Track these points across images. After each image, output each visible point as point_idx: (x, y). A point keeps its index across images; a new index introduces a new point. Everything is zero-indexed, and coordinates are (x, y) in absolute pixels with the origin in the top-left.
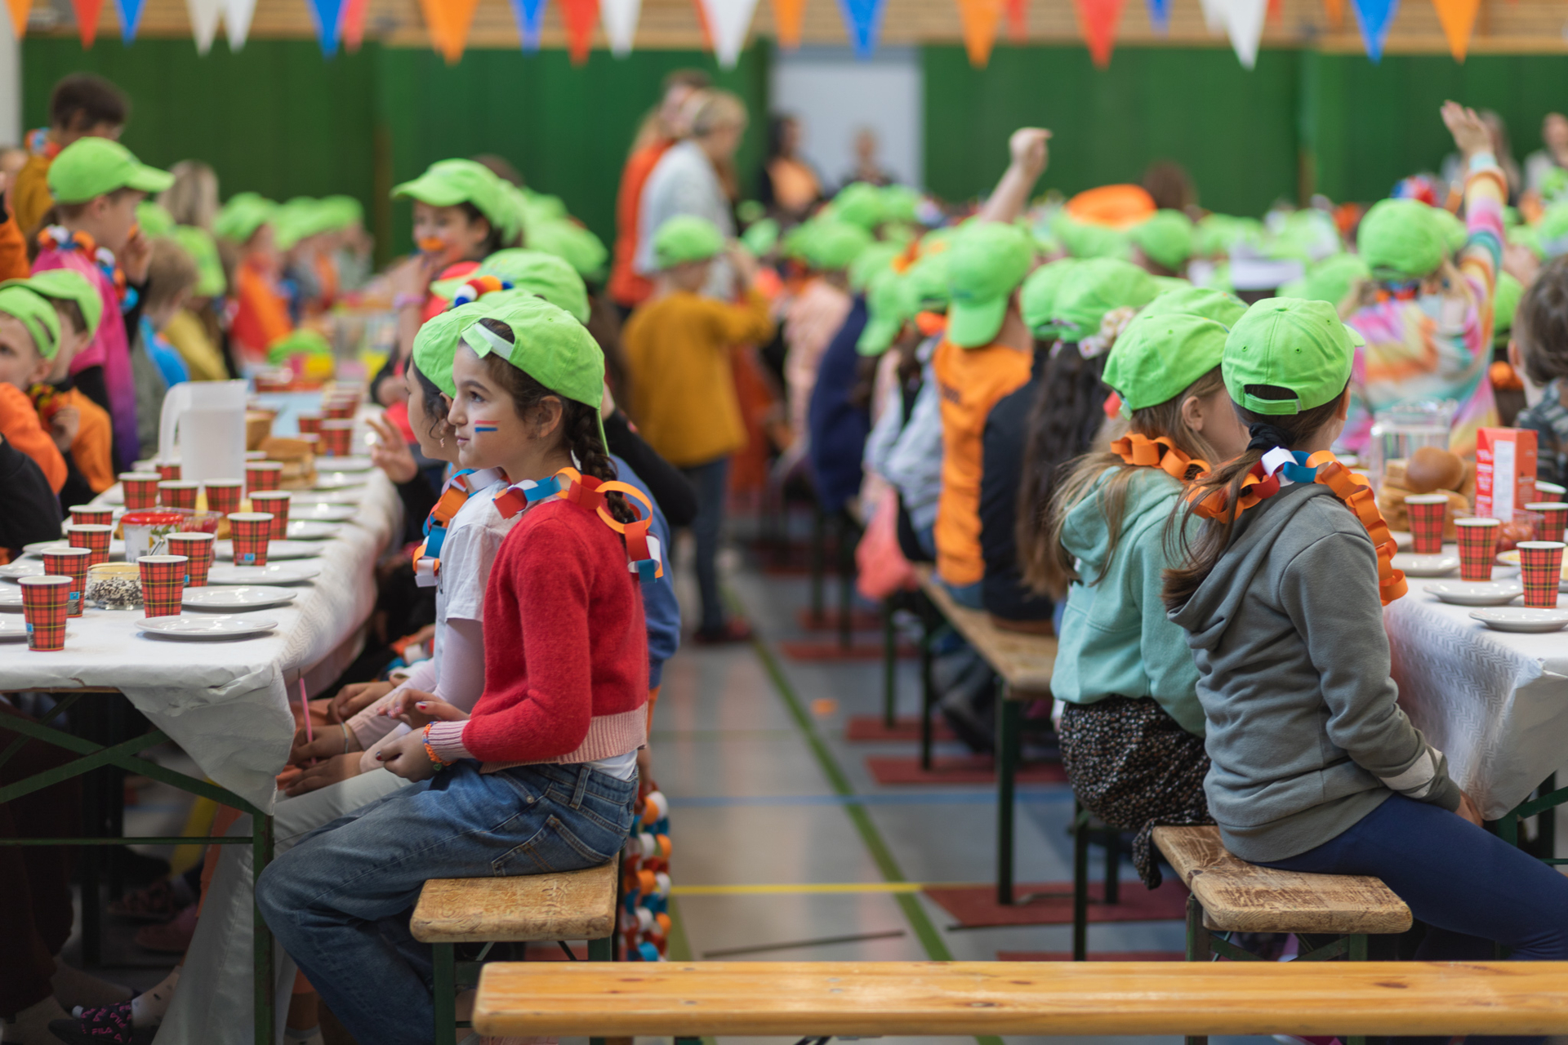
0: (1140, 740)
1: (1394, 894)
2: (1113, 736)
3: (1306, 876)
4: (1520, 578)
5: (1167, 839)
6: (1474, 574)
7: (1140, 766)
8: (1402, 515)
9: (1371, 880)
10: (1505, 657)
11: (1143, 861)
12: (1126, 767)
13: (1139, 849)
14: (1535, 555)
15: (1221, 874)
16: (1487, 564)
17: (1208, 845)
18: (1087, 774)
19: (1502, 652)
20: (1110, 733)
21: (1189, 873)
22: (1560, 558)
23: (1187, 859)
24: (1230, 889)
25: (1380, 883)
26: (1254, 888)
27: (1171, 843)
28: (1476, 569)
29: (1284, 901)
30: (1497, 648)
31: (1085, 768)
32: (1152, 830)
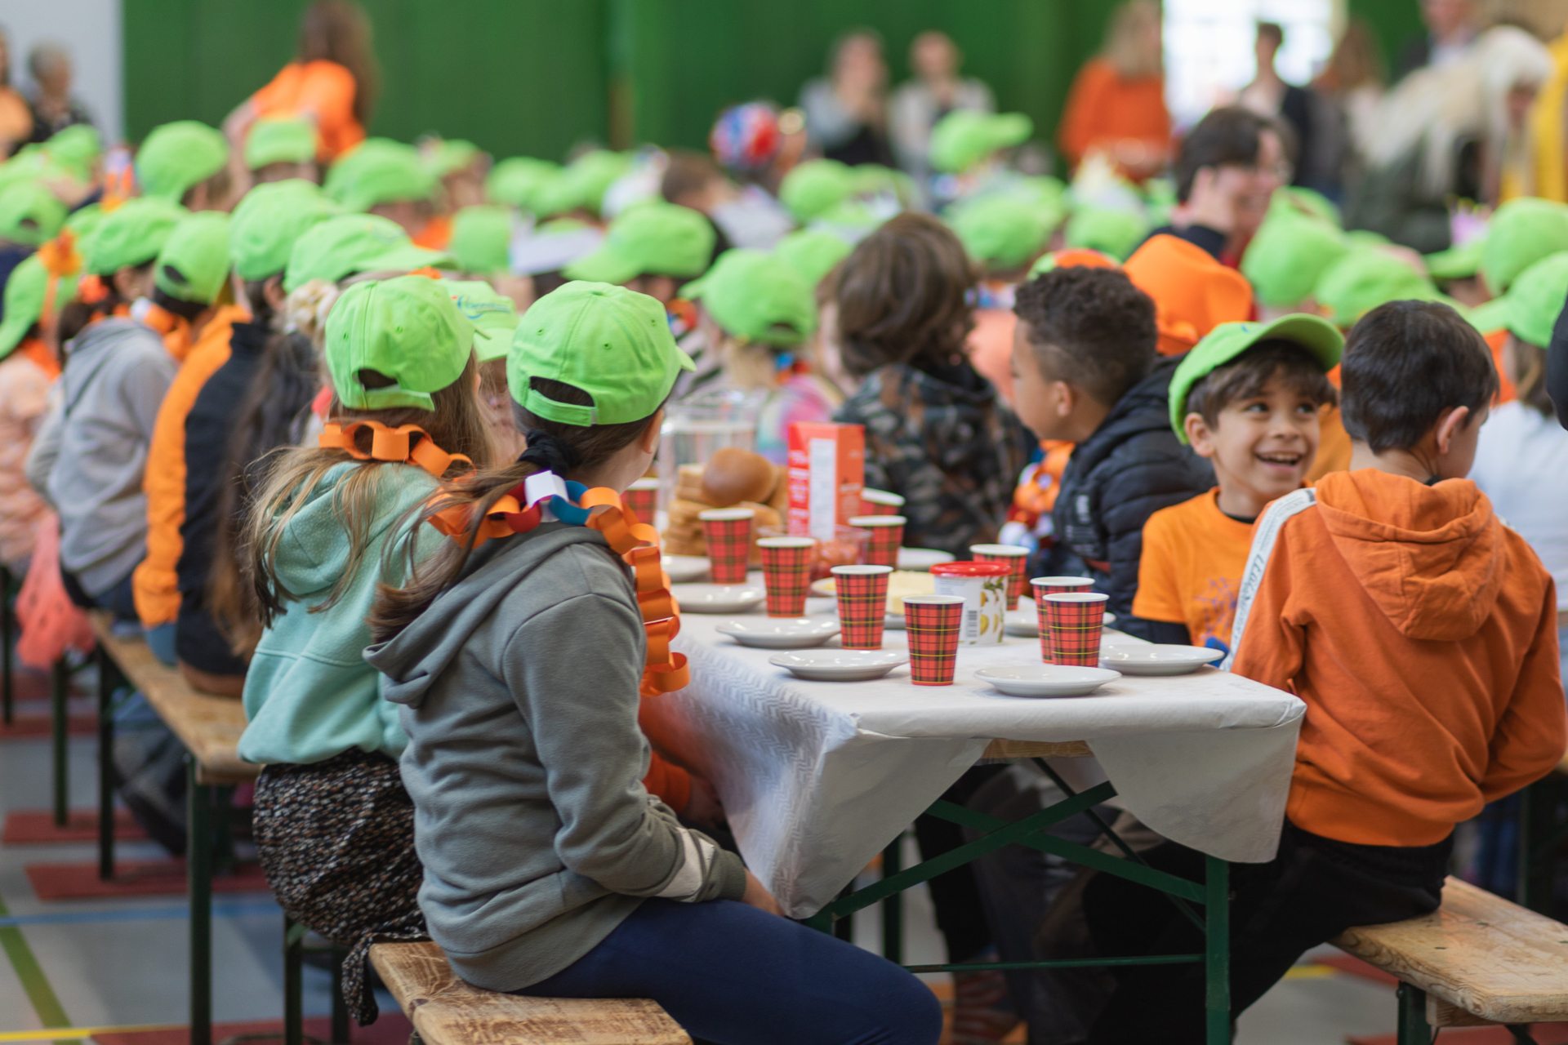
0: (369, 813)
1: (673, 1021)
2: (333, 811)
3: (561, 1003)
4: (837, 612)
5: (387, 958)
6: (783, 608)
7: (365, 847)
8: (697, 535)
9: (645, 1003)
10: (810, 713)
11: (355, 988)
12: (349, 848)
13: (350, 972)
14: (853, 582)
15: (452, 1002)
16: (800, 595)
17: (439, 965)
18: (295, 861)
19: (807, 707)
20: (331, 807)
21: (411, 1004)
22: (885, 585)
23: (410, 985)
24: (462, 1022)
25: (656, 1006)
26: (492, 1019)
27: (392, 964)
28: (786, 602)
29: (531, 1035)
30: (801, 702)
31: (292, 853)
32: (368, 948)
